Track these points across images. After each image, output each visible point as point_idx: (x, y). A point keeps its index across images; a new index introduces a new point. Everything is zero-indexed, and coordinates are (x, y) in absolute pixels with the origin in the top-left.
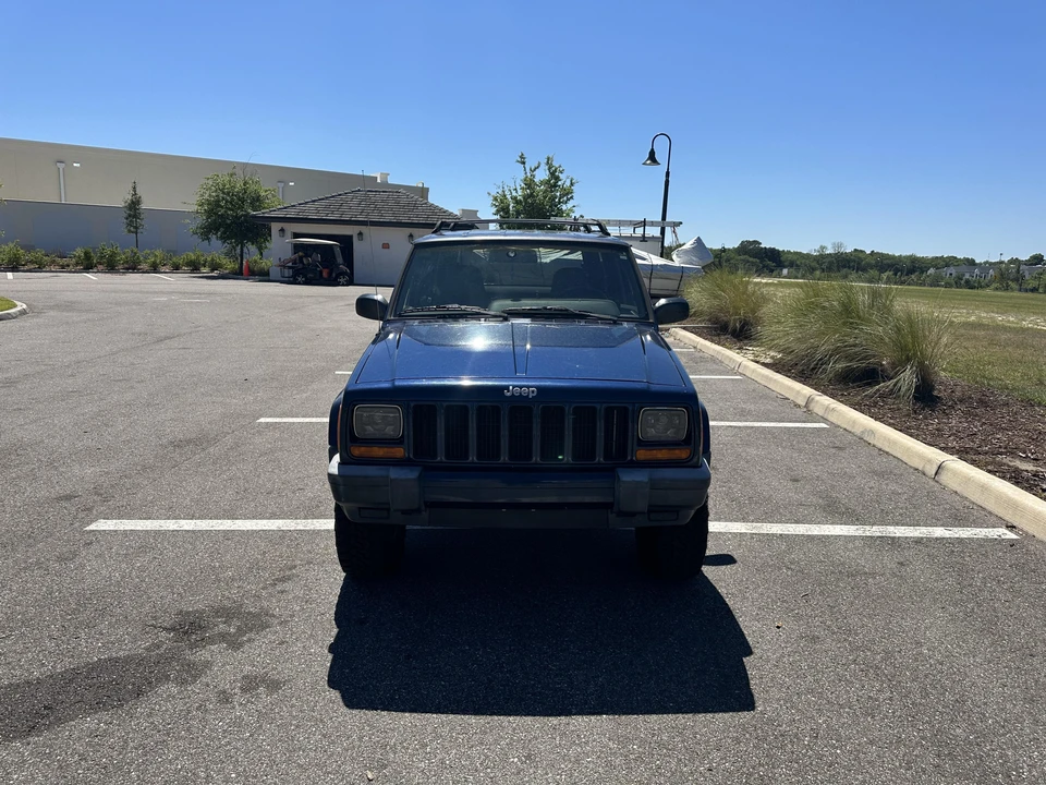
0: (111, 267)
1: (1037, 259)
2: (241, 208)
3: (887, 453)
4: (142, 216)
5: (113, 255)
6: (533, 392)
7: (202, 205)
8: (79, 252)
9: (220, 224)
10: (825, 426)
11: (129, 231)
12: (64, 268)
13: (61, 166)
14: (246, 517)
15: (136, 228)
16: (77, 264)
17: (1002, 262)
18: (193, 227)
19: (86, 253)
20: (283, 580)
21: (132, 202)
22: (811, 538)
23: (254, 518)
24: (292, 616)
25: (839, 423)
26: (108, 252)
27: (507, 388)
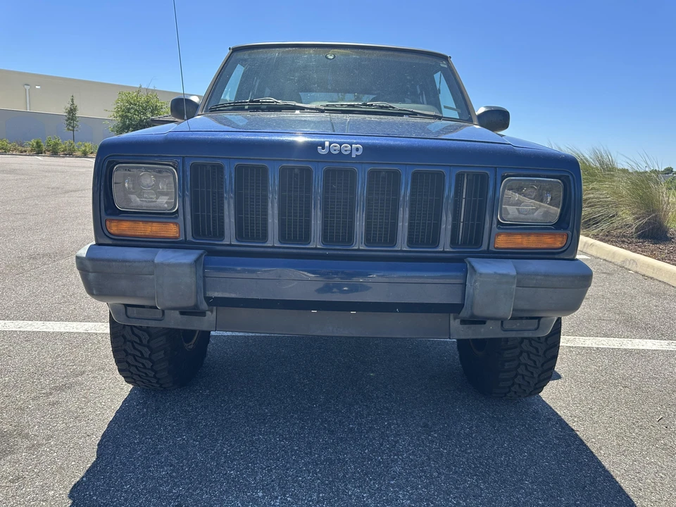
0: (55, 153)
1: (669, 171)
2: (144, 114)
3: (651, 278)
4: (77, 119)
5: (57, 144)
6: (357, 149)
7: (118, 112)
8: (33, 142)
9: (129, 125)
10: (587, 257)
11: (68, 129)
12: (22, 152)
13: (27, 87)
14: (59, 319)
15: (73, 127)
16: (32, 151)
17: (646, 172)
18: (111, 126)
19: (37, 143)
20: (61, 389)
21: (71, 110)
22: (629, 352)
23: (67, 320)
24: (49, 438)
25: (598, 255)
26: (52, 142)
27: (323, 145)
